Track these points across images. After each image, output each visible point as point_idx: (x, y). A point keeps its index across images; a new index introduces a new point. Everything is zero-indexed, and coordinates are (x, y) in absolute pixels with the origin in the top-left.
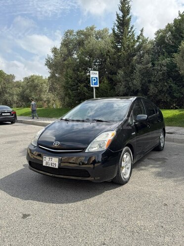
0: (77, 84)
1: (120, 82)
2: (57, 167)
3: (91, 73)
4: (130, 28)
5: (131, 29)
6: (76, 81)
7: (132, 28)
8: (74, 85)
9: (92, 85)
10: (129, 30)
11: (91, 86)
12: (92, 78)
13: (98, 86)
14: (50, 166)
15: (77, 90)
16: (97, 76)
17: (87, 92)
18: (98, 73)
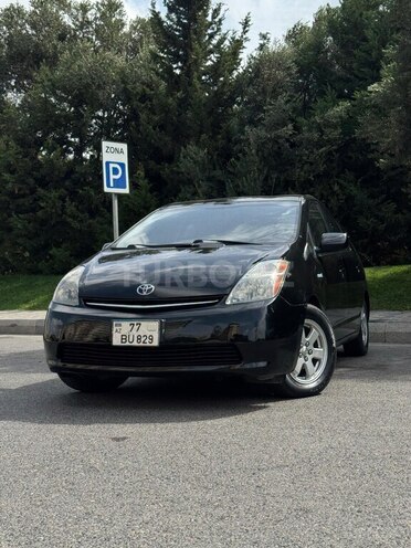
0: (33, 191)
1: (190, 182)
2: (156, 343)
3: (104, 149)
4: (210, 12)
5: (214, 17)
6: (31, 181)
7: (216, 12)
8: (23, 196)
9: (109, 186)
10: (209, 19)
11: (106, 189)
12: (108, 163)
13: (126, 191)
14: (135, 343)
15: (34, 210)
16: (124, 159)
17: (74, 217)
18: (126, 151)
